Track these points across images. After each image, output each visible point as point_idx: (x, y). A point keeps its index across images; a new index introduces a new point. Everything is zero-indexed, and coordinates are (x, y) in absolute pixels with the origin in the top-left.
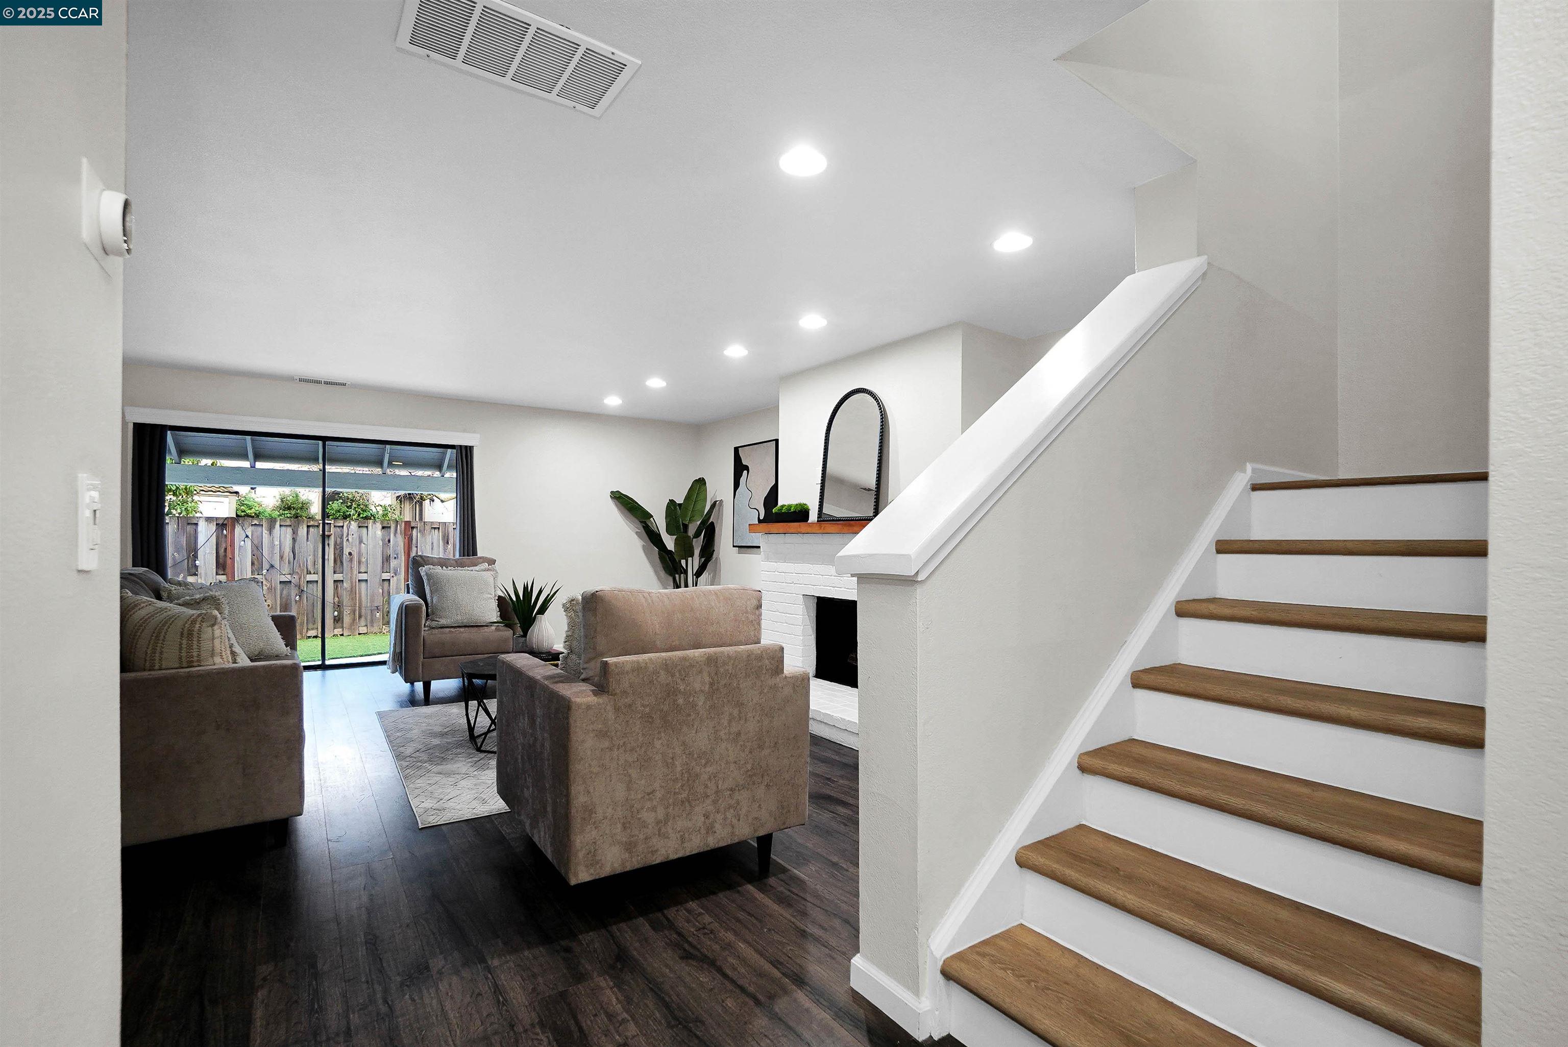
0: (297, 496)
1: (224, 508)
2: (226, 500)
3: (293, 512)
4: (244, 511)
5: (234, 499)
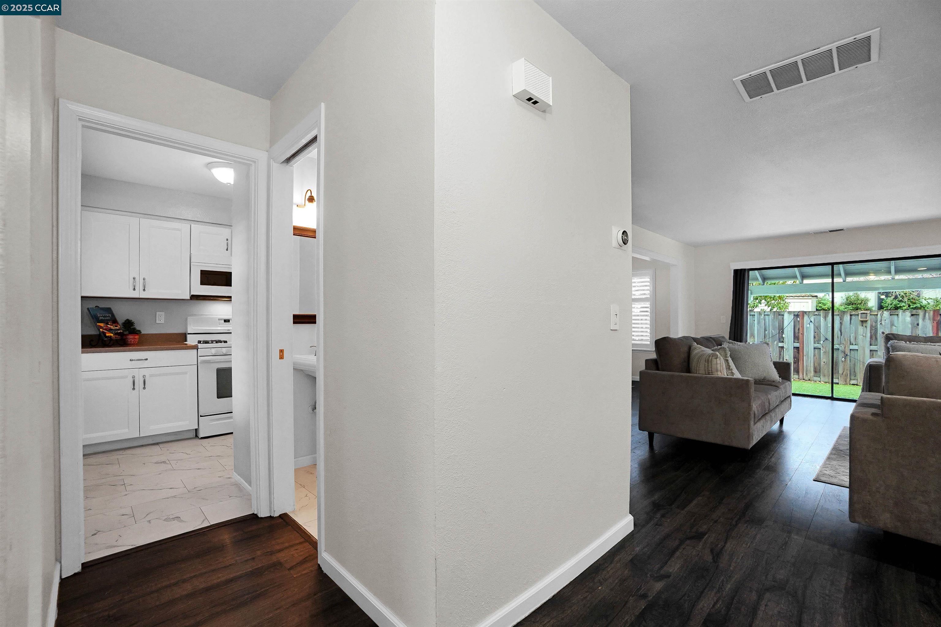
0: (858, 296)
1: (808, 305)
2: (810, 301)
3: (855, 306)
4: (821, 307)
5: (815, 300)
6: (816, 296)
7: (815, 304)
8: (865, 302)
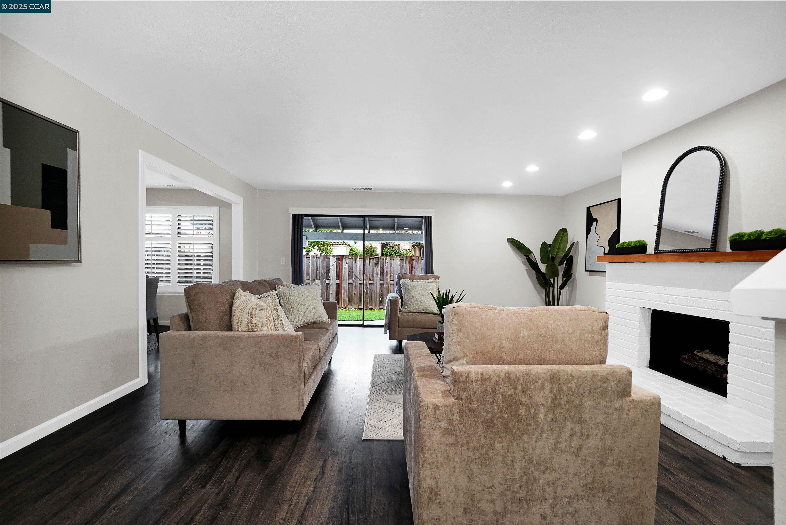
0: (371, 246)
1: (344, 251)
2: (345, 248)
3: (370, 253)
4: (352, 253)
5: (348, 247)
6: (349, 245)
7: (348, 250)
8: (374, 249)
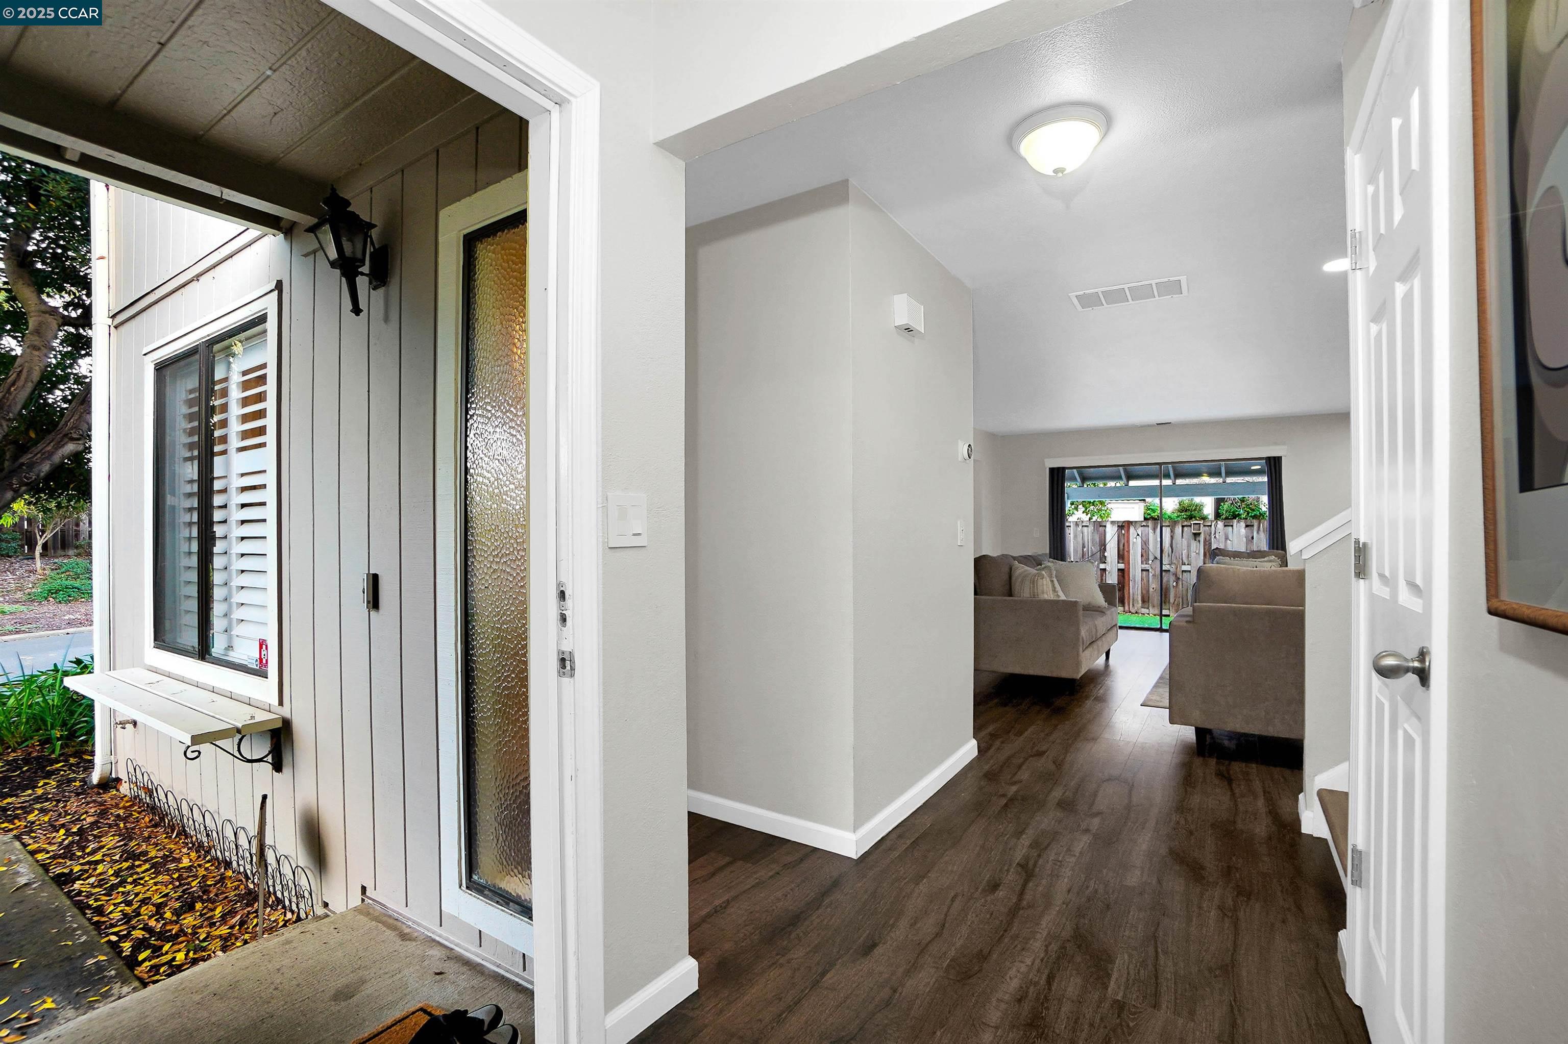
0: (1192, 501)
2: (1137, 506)
4: (1150, 514)
5: (1142, 505)
6: (1144, 500)
7: (1142, 511)
8: (1199, 508)
